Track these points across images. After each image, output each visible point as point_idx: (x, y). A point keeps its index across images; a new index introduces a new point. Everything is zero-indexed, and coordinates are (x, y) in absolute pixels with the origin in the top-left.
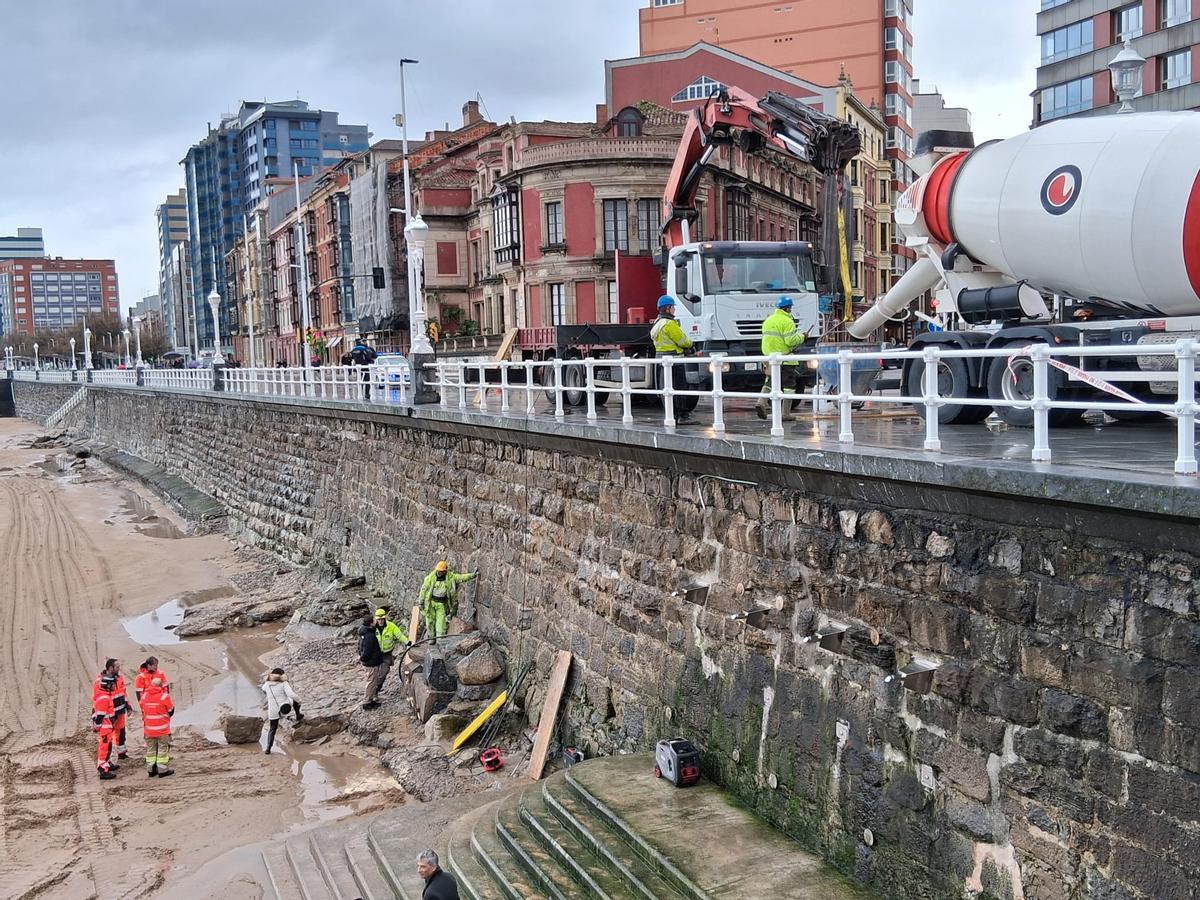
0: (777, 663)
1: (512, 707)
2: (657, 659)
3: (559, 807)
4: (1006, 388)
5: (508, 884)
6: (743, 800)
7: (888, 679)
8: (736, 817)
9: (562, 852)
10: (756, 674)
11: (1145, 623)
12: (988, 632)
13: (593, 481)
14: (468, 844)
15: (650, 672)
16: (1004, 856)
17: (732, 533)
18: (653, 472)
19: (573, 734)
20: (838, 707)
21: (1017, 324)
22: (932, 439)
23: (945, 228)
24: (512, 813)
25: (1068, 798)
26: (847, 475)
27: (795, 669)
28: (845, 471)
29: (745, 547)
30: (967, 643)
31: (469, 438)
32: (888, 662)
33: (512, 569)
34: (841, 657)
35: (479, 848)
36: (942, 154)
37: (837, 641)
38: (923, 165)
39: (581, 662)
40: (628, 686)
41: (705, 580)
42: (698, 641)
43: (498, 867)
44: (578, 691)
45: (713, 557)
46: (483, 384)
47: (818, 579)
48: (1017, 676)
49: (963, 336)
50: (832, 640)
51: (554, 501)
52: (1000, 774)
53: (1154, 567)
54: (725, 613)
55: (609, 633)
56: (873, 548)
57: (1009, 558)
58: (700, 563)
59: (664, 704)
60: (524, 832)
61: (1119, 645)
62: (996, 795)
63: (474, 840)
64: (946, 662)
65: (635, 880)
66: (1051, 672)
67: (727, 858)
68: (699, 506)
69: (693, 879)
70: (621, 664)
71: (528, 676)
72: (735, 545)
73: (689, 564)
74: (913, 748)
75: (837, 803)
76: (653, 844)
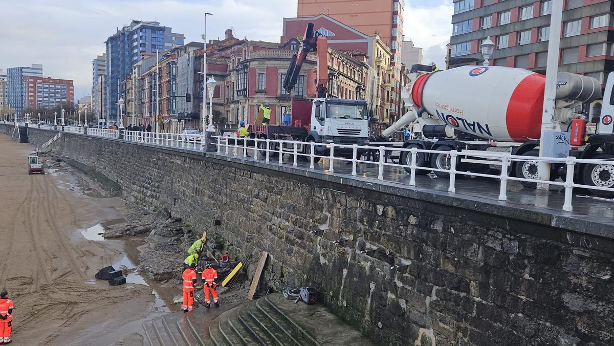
0: (349, 260)
1: (242, 272)
2: (302, 256)
3: (263, 310)
4: (438, 163)
5: (243, 338)
6: (331, 310)
7: (392, 268)
8: (330, 316)
9: (264, 327)
10: (341, 263)
11: (485, 252)
12: (429, 252)
13: (281, 187)
14: (227, 323)
15: (299, 261)
16: (430, 333)
17: (335, 210)
18: (305, 185)
19: (266, 284)
20: (372, 277)
21: (443, 139)
22: (412, 181)
23: (419, 100)
24: (244, 312)
25: (454, 313)
26: (381, 192)
27: (356, 263)
28: (380, 191)
29: (339, 216)
30: (421, 256)
31: (229, 167)
32: (391, 261)
33: (244, 218)
34: (374, 259)
35: (232, 325)
36: (420, 74)
37: (372, 253)
38: (413, 77)
39: (271, 256)
40: (290, 266)
41: (323, 227)
42: (319, 250)
43: (239, 332)
44: (269, 267)
45: (327, 219)
46: (236, 146)
47: (367, 230)
48: (439, 269)
49: (424, 142)
50: (371, 253)
51: (264, 193)
52: (430, 304)
53: (490, 233)
54: (330, 240)
55: (283, 246)
56: (388, 220)
57: (438, 227)
58: (322, 221)
59: (304, 273)
60: (249, 319)
61: (475, 259)
62: (428, 311)
63: (229, 321)
64: (413, 263)
65: (292, 338)
66: (451, 268)
67: (327, 331)
68: (322, 200)
69: (315, 338)
70: (288, 257)
71: (249, 260)
72: (336, 215)
73: (316, 221)
74: (399, 293)
75: (368, 312)
76: (299, 325)
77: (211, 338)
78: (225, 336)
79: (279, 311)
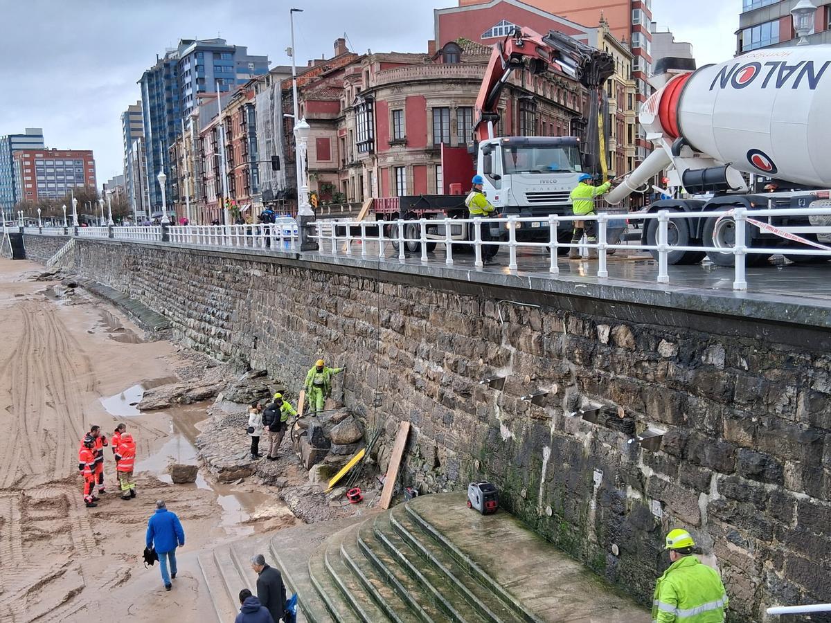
0: (553, 430)
1: (369, 460)
2: (470, 427)
3: (401, 528)
4: (716, 239)
5: (366, 580)
6: (528, 523)
7: (630, 441)
8: (523, 535)
9: (404, 558)
10: (538, 437)
11: (811, 403)
12: (701, 409)
13: (425, 304)
14: (338, 553)
15: (464, 436)
17: (522, 340)
18: (467, 298)
19: (411, 478)
20: (595, 461)
21: (724, 194)
22: (663, 274)
23: (674, 126)
25: (755, 524)
26: (603, 300)
27: (565, 434)
28: (602, 297)
29: (531, 350)
30: (686, 417)
31: (339, 275)
32: (630, 430)
33: (369, 365)
34: (597, 426)
35: (346, 555)
36: (673, 74)
37: (595, 416)
38: (660, 82)
39: (417, 429)
40: (449, 445)
41: (503, 373)
42: (498, 415)
43: (360, 568)
44: (414, 449)
45: (509, 357)
46: (348, 237)
47: (582, 373)
48: (720, 440)
49: (686, 202)
50: (591, 415)
51: (397, 319)
52: (708, 507)
53: (818, 364)
54: (517, 396)
55: (436, 410)
56: (620, 351)
57: (716, 358)
58: (500, 361)
59: (474, 458)
60: (377, 544)
61: (792, 418)
62: (705, 521)
63: (343, 549)
64: (671, 430)
65: (453, 578)
66: (744, 437)
67: (516, 563)
68: (499, 322)
69: (493, 577)
70: (444, 430)
71: (380, 438)
72: (524, 348)
73: (492, 362)
74: (647, 489)
75: (593, 527)
76: (466, 553)
77: (312, 581)
78: (335, 576)
79: (430, 528)
